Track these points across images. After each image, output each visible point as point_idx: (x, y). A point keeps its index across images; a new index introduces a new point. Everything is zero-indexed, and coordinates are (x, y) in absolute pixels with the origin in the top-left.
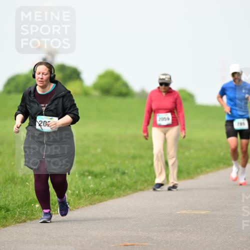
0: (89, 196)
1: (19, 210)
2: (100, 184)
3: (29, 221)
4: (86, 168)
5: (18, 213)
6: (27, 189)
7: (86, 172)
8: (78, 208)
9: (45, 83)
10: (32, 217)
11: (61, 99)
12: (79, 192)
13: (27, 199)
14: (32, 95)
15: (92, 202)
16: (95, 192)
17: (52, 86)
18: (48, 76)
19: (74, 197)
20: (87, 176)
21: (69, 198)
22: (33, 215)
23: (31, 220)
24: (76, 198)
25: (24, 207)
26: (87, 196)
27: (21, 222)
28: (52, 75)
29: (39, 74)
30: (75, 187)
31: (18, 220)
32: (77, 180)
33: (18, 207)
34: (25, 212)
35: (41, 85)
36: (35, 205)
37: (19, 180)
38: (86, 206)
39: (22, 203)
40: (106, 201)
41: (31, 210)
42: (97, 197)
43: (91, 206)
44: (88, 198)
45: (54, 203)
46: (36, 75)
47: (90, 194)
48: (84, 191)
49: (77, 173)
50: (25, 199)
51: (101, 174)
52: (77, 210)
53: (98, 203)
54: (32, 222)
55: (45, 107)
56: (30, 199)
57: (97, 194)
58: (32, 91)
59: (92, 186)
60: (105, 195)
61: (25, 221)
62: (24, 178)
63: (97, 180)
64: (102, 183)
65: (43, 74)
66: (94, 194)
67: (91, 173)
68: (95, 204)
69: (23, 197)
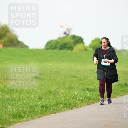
0: (87, 100)
1: (52, 107)
2: (93, 94)
3: (57, 113)
4: (86, 87)
5: (52, 109)
6: (56, 97)
7: (86, 88)
8: (82, 107)
9: (106, 46)
10: (59, 111)
11: (111, 52)
12: (82, 99)
13: (57, 102)
14: (100, 50)
15: (89, 103)
16: (90, 99)
17: (108, 48)
18: (107, 43)
19: (80, 101)
20: (86, 91)
21: (77, 102)
22: (59, 110)
23: (58, 112)
24: (81, 102)
25: (55, 106)
26: (86, 100)
27: (53, 114)
28: (108, 43)
29: (103, 43)
30: (80, 96)
31: (52, 113)
32: (81, 93)
33: (52, 106)
34: (55, 109)
35: (104, 47)
36: (60, 105)
37: (53, 92)
38: (86, 105)
39: (54, 104)
40: (96, 103)
41: (58, 107)
42: (91, 101)
43: (88, 106)
44: (87, 102)
45: (70, 104)
46: (102, 43)
47: (88, 99)
48: (85, 98)
49: (81, 89)
50: (56, 102)
51: (93, 90)
52: (81, 107)
53: (92, 104)
54: (59, 113)
55: (105, 55)
56: (58, 102)
57: (91, 100)
58: (100, 48)
59: (89, 95)
60: (95, 100)
61: (55, 113)
62: (55, 92)
63: (91, 93)
64: (94, 94)
65: (105, 43)
66: (90, 100)
67: (88, 89)
68: (90, 104)
69: (54, 101)
